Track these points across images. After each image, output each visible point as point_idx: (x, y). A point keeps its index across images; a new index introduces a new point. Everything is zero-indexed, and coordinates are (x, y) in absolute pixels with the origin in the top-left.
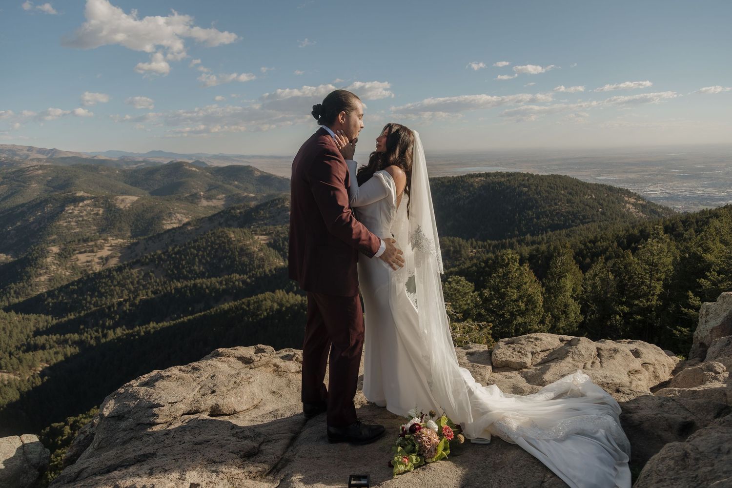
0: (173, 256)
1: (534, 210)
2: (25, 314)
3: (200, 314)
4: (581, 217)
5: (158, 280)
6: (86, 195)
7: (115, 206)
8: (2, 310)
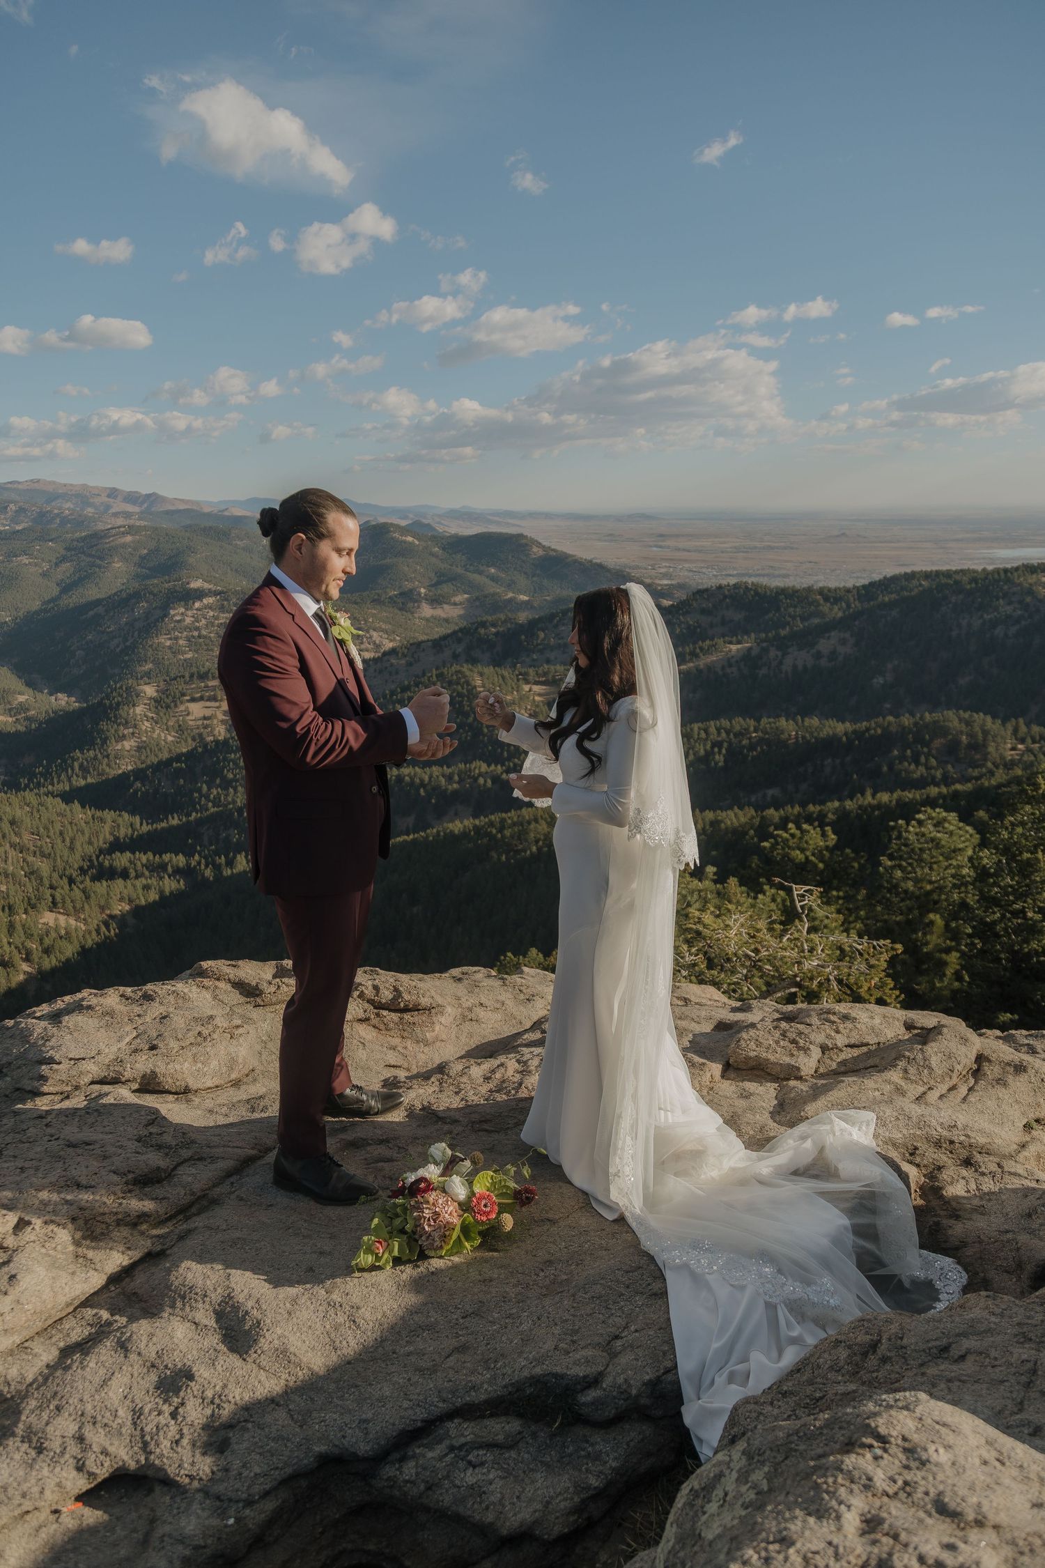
2: (96, 808)
3: (406, 837)
6: (206, 586)
8: (58, 800)
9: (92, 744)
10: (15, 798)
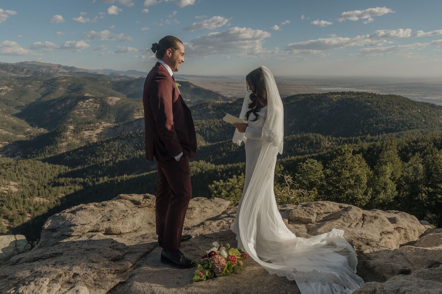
0: (139, 135)
1: (374, 118)
2: (53, 164)
3: (153, 171)
4: (408, 125)
5: (130, 150)
6: (90, 95)
7: (107, 103)
8: (41, 162)
9: (52, 144)
10: (26, 161)
